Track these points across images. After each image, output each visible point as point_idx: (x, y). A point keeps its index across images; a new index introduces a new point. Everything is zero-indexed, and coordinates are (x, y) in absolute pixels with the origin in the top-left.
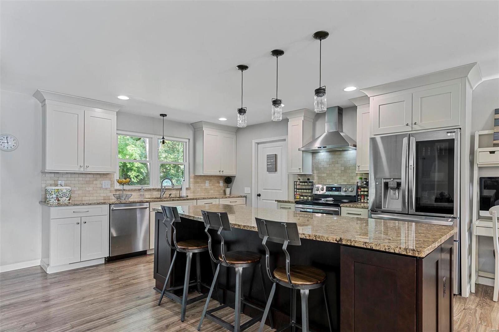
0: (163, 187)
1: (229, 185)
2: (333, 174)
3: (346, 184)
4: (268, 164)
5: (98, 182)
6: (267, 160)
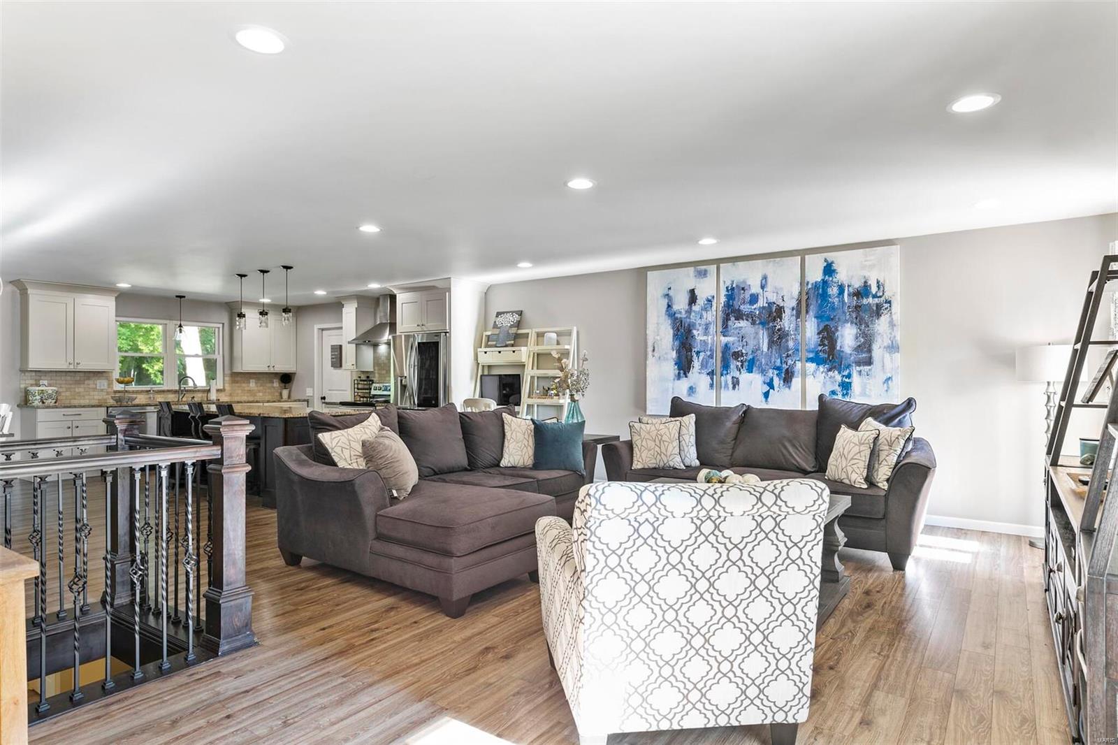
0: (182, 389)
4: (333, 357)
5: (91, 382)
6: (332, 351)
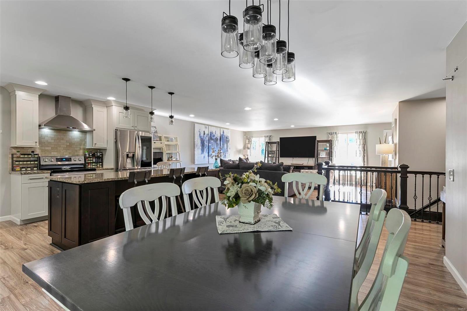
3: (71, 156)
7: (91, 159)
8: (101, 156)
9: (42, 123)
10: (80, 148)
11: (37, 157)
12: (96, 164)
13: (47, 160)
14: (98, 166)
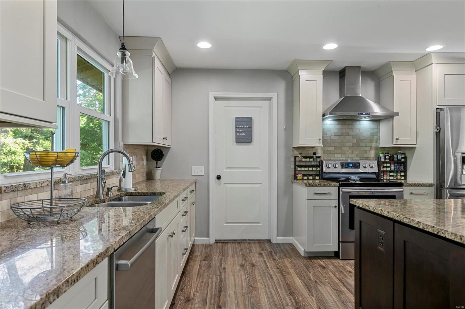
1: (159, 162)
2: (343, 147)
3: (359, 159)
4: (237, 130)
6: (236, 125)
7: (388, 165)
8: (403, 160)
9: (327, 110)
10: (371, 147)
11: (319, 161)
12: (395, 175)
13: (330, 166)
14: (399, 177)
